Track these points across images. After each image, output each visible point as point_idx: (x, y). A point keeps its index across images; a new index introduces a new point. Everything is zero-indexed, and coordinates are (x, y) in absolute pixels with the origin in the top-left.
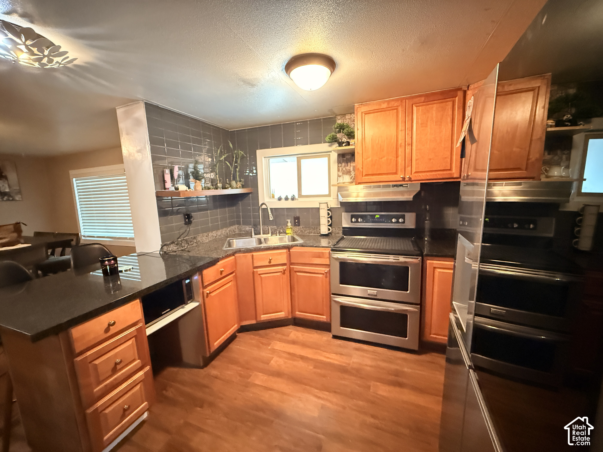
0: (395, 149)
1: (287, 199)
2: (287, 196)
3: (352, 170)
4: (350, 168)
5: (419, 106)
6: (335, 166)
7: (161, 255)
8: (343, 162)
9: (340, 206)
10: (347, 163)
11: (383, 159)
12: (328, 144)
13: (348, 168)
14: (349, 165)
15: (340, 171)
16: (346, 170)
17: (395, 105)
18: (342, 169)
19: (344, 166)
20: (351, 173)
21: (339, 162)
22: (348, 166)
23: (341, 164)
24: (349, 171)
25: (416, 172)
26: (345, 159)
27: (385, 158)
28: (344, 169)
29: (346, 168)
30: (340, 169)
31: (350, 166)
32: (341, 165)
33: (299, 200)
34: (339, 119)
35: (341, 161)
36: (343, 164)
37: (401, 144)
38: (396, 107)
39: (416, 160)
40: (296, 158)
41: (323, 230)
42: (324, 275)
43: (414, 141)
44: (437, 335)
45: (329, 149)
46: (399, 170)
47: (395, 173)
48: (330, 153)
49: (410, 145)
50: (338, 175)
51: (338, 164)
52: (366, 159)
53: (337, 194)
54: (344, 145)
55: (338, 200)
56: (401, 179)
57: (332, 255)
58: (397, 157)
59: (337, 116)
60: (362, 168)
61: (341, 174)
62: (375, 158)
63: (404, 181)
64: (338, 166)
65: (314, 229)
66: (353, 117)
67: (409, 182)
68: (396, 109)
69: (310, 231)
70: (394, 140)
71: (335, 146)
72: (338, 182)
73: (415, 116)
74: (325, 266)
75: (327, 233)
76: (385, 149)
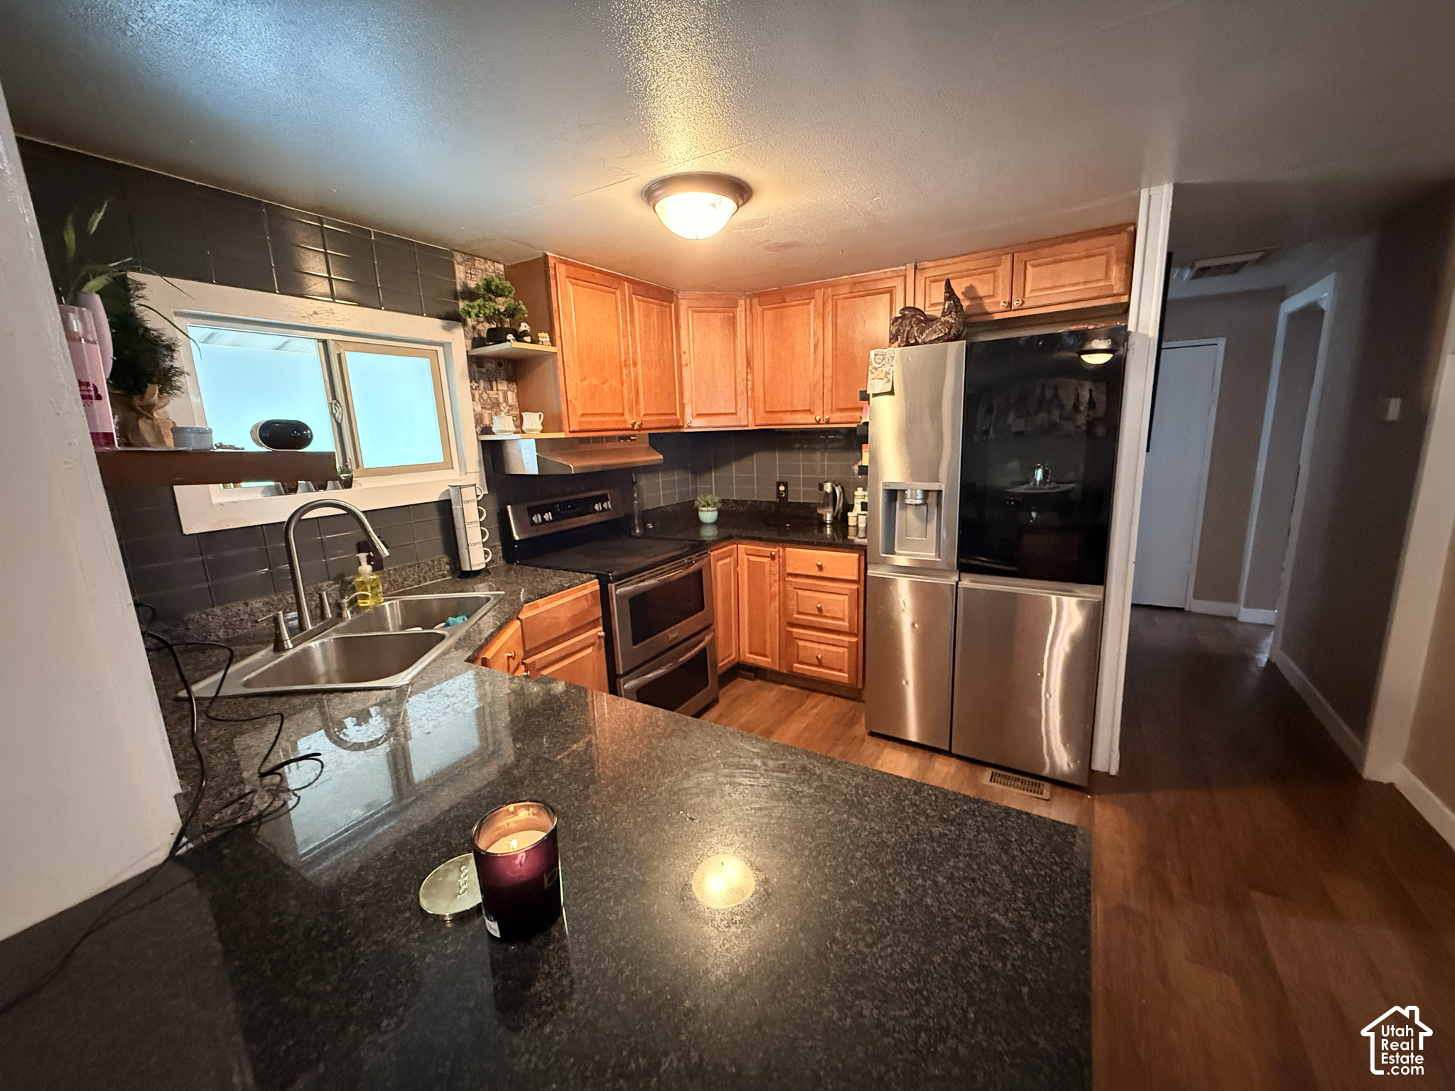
0: (618, 369)
3: (501, 400)
4: (498, 394)
5: (640, 301)
6: (464, 386)
8: (481, 377)
9: (489, 492)
10: (490, 382)
12: (439, 322)
13: (493, 394)
14: (495, 388)
15: (477, 399)
16: (489, 398)
18: (480, 396)
19: (484, 388)
20: (502, 408)
21: (472, 378)
22: (492, 389)
23: (478, 382)
24: (495, 401)
25: (645, 415)
26: (484, 370)
27: (607, 384)
28: (485, 396)
29: (488, 394)
30: (477, 396)
31: (497, 390)
32: (476, 385)
33: (364, 486)
34: (462, 265)
35: (477, 375)
36: (482, 383)
37: (625, 361)
38: (614, 290)
39: (644, 393)
40: (319, 340)
41: (476, 556)
42: (596, 645)
43: (639, 360)
44: (724, 660)
45: (443, 336)
46: (627, 410)
47: (622, 414)
48: (440, 349)
49: (635, 364)
50: (474, 410)
51: (471, 382)
52: (582, 381)
53: (480, 460)
54: (528, 339)
55: (481, 475)
56: (630, 427)
57: (616, 590)
58: (622, 386)
59: (455, 253)
60: (575, 399)
61: (479, 409)
62: (595, 381)
63: (632, 429)
64: (471, 387)
65: (433, 567)
66: (490, 270)
67: (637, 432)
68: (614, 293)
69: (419, 577)
70: (615, 352)
71: (459, 332)
72: (476, 427)
73: (636, 315)
74: (594, 624)
75: (484, 566)
76: (607, 365)
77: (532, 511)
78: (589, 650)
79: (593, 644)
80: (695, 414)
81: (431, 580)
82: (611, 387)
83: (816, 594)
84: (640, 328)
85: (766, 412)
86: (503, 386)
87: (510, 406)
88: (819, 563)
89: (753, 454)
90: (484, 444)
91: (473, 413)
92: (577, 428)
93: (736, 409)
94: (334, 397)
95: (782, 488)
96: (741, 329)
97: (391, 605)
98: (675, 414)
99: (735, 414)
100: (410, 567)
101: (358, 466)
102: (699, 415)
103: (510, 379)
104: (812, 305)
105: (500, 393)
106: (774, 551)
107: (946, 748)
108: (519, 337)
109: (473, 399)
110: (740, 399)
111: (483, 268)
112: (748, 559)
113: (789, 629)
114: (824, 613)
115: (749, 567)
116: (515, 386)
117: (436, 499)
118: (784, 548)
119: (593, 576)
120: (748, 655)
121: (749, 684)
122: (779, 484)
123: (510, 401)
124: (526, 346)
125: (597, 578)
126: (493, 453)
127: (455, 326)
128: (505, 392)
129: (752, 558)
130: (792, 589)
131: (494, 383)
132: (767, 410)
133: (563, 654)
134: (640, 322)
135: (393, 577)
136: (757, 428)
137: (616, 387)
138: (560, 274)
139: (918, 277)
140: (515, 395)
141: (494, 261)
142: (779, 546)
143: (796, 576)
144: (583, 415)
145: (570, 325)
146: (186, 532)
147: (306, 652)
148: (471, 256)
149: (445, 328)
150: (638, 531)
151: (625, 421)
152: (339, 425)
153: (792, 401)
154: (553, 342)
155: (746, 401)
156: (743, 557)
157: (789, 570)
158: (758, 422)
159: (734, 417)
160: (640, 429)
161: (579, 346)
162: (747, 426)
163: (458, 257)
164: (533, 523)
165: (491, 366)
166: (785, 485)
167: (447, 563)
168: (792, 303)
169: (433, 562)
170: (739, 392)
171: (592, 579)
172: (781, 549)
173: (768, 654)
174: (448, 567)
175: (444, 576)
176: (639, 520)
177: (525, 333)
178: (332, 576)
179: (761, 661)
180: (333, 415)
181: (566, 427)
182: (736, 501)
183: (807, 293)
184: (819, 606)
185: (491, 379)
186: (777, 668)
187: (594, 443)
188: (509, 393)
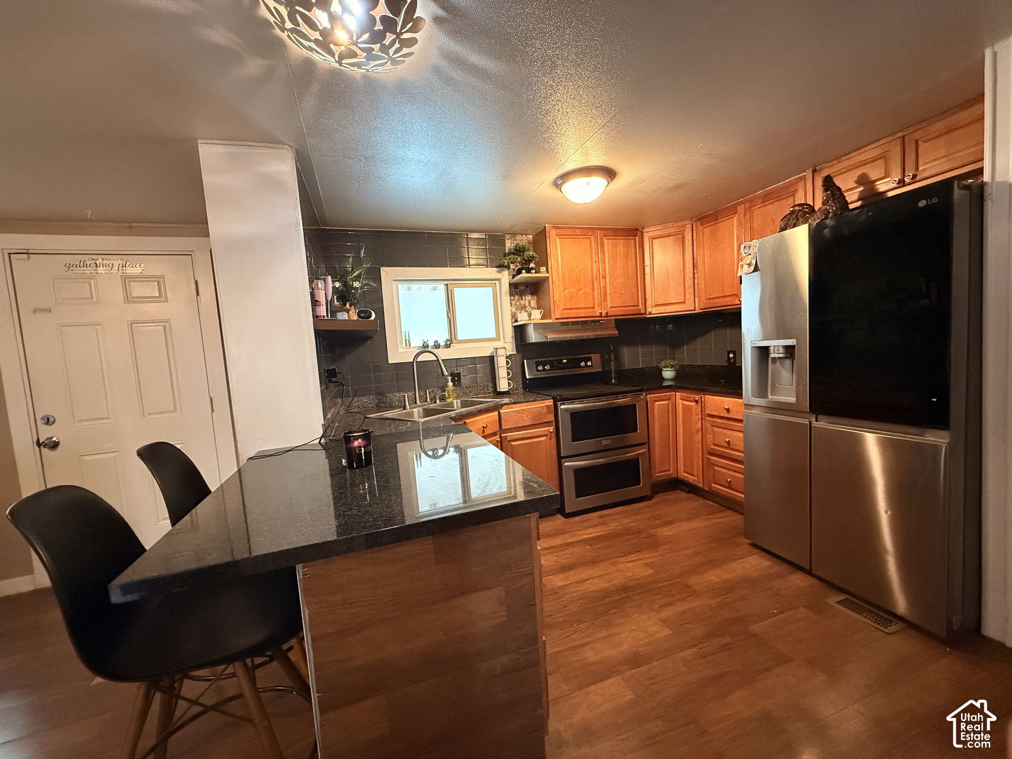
0: (591, 282)
1: (437, 346)
2: (436, 342)
3: (527, 305)
4: (525, 302)
5: (609, 239)
6: (506, 299)
7: (322, 446)
8: (516, 294)
9: (515, 353)
10: (521, 296)
11: (580, 292)
12: (495, 269)
13: (522, 302)
14: (524, 299)
15: (513, 305)
16: (520, 304)
17: (589, 234)
18: (516, 304)
19: (518, 299)
20: (527, 309)
21: (511, 295)
22: (522, 300)
23: (514, 296)
24: (524, 305)
25: (611, 307)
26: (518, 290)
27: (583, 291)
28: (518, 303)
29: (520, 302)
30: (513, 304)
31: (525, 300)
32: (513, 298)
33: (456, 347)
34: (509, 239)
35: (514, 293)
36: (517, 297)
37: (596, 276)
38: (589, 237)
39: (611, 294)
40: (445, 284)
41: (503, 385)
42: (549, 436)
43: (607, 274)
44: (661, 472)
45: (498, 276)
46: (596, 305)
47: (593, 308)
48: (497, 282)
49: (604, 277)
50: (511, 311)
51: (510, 297)
52: (564, 291)
53: (512, 337)
54: (533, 271)
55: (513, 344)
56: (599, 315)
57: (560, 406)
58: (593, 290)
59: (506, 235)
60: (559, 301)
61: (514, 310)
62: (572, 290)
63: (601, 317)
64: (510, 299)
65: (484, 388)
66: (524, 239)
67: (605, 318)
68: (589, 238)
69: (477, 392)
70: (589, 272)
71: (506, 273)
72: (512, 320)
73: (606, 248)
74: (548, 424)
75: (507, 390)
76: (582, 280)
77: (538, 364)
78: (544, 438)
79: (546, 435)
80: (653, 306)
81: (483, 394)
82: (585, 292)
83: (726, 431)
84: (609, 255)
85: (706, 299)
86: (529, 297)
87: (532, 308)
88: (726, 407)
89: (711, 331)
90: (515, 327)
91: (510, 313)
92: (560, 317)
93: (685, 299)
94: (449, 309)
95: (731, 355)
96: (688, 244)
97: (457, 402)
98: (638, 306)
99: (684, 302)
100: (473, 386)
101: (455, 339)
102: (657, 305)
103: (533, 294)
104: (735, 219)
105: (527, 302)
106: (697, 397)
107: (808, 568)
108: (529, 271)
109: (511, 306)
110: (687, 292)
111: (521, 239)
112: (682, 403)
113: (710, 457)
114: (732, 446)
115: (683, 409)
116: (535, 297)
117: (488, 355)
118: (704, 395)
119: (550, 397)
120: (684, 474)
121: (684, 495)
122: (729, 353)
123: (532, 305)
124: (533, 275)
125: (553, 399)
126: (520, 331)
127: (503, 271)
128: (529, 300)
129: (685, 403)
130: (709, 425)
131: (523, 297)
132: (707, 297)
133: (525, 436)
134: (608, 252)
135: (465, 390)
136: (701, 311)
137: (588, 293)
138: (552, 234)
139: (816, 178)
140: (535, 302)
141: (527, 235)
142: (701, 394)
143: (713, 416)
144: (564, 309)
145: (557, 261)
146: (389, 362)
147: (413, 412)
148: (514, 235)
149: (498, 272)
150: (613, 381)
151: (594, 312)
152: (450, 320)
153: (723, 290)
154: (547, 271)
155: (692, 293)
156: (679, 402)
157: (708, 412)
158: (702, 307)
159: (683, 305)
160: (607, 316)
161: (562, 272)
162: (695, 310)
163: (508, 237)
164: (538, 370)
165: (522, 288)
166: (734, 353)
167: (491, 387)
168: (722, 219)
169: (484, 385)
170: (687, 287)
171: (549, 399)
172: (703, 396)
173: (695, 474)
174: (492, 389)
175: (489, 393)
176: (615, 375)
177: (532, 269)
178: (440, 386)
179: (690, 479)
180: (448, 316)
181: (553, 317)
182: (699, 366)
183: (733, 210)
184: (727, 440)
185: (522, 294)
186: (701, 485)
187: (571, 325)
188: (532, 301)
